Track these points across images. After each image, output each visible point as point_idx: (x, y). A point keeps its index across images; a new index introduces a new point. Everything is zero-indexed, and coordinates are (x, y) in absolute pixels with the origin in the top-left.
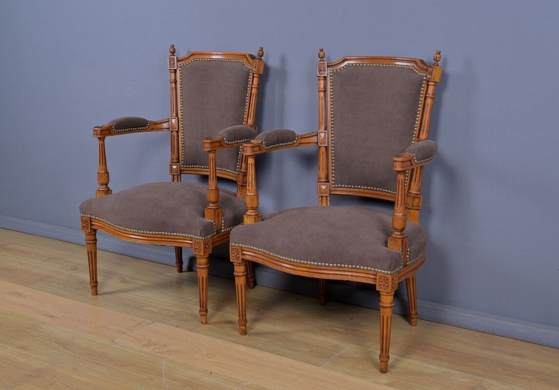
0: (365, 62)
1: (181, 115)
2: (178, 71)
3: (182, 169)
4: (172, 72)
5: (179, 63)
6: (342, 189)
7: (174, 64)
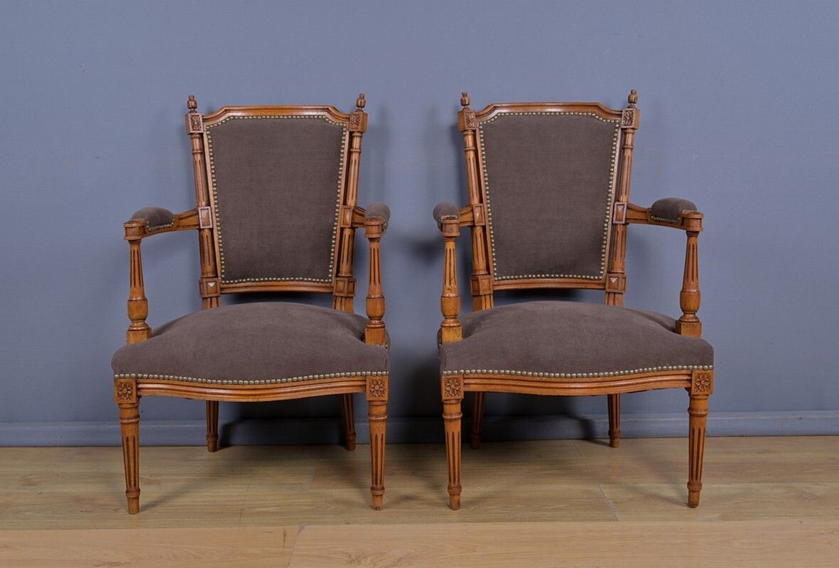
0: (520, 110)
1: (215, 204)
2: (205, 136)
3: (222, 286)
4: (196, 138)
5: (206, 124)
6: (506, 282)
7: (199, 124)
